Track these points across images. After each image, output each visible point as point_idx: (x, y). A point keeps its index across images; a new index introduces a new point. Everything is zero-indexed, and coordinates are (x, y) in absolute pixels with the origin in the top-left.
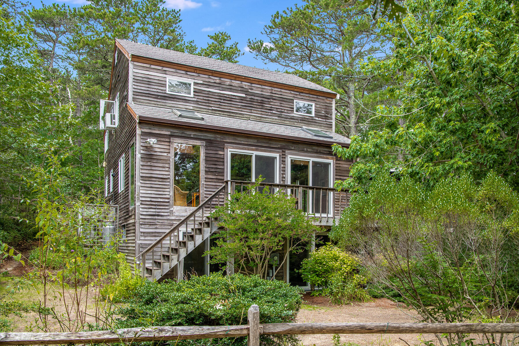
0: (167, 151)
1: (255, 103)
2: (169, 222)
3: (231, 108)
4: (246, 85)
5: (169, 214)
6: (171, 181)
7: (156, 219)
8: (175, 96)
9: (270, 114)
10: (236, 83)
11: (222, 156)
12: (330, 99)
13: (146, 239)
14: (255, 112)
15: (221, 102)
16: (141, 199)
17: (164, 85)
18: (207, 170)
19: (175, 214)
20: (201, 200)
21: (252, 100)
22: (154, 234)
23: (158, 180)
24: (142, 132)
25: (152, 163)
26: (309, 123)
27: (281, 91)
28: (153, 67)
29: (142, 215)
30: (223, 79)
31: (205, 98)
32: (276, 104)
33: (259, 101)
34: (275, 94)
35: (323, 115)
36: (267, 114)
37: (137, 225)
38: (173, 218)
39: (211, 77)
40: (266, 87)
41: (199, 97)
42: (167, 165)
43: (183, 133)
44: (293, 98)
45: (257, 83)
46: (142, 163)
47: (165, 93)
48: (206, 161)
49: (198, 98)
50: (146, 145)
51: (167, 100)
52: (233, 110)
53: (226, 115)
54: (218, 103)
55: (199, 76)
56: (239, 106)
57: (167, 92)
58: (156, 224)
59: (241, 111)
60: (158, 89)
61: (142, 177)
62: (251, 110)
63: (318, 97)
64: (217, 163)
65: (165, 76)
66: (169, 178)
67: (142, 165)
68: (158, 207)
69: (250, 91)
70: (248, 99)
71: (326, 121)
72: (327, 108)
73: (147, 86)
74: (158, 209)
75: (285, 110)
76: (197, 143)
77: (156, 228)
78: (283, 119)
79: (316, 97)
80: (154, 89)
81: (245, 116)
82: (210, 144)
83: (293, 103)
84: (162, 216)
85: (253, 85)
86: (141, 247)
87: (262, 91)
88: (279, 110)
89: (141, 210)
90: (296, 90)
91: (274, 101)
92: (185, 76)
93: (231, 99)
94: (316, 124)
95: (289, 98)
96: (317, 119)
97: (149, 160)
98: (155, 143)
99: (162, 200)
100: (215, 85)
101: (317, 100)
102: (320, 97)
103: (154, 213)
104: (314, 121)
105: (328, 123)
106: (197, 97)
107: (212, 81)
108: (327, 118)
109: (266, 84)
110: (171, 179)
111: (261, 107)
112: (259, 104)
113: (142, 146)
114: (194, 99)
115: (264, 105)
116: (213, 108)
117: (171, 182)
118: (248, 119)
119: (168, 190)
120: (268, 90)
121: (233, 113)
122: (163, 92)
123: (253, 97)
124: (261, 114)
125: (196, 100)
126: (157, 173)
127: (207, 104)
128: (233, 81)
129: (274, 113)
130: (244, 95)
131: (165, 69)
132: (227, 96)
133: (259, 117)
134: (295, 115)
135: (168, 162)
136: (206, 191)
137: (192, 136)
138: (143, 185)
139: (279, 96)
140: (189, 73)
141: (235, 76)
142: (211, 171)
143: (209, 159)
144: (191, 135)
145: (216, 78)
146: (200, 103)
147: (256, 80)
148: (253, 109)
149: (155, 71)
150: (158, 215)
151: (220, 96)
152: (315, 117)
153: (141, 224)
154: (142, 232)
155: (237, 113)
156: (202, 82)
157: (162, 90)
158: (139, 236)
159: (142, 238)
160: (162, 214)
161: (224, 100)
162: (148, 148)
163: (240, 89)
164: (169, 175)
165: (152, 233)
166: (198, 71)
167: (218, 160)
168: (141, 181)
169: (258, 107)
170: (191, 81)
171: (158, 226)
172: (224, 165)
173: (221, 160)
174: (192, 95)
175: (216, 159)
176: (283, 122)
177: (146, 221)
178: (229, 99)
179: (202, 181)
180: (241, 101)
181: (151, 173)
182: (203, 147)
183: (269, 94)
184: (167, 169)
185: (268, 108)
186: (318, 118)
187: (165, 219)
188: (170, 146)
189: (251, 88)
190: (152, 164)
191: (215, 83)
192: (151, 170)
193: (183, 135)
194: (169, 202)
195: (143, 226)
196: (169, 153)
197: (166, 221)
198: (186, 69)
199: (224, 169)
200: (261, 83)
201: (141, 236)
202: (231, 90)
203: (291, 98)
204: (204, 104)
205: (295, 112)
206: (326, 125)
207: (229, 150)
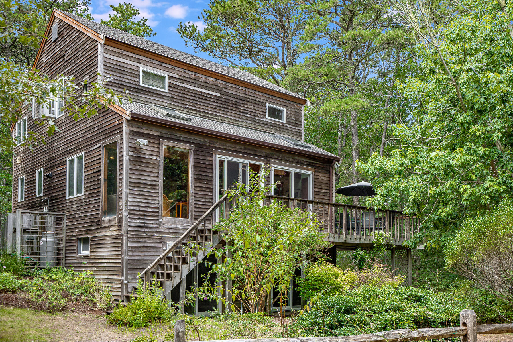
0: (156, 154)
1: (229, 104)
2: (158, 235)
3: (206, 108)
4: (220, 84)
5: (158, 225)
6: (161, 188)
7: (144, 231)
8: (149, 90)
9: (244, 117)
10: (211, 80)
11: (210, 163)
12: (300, 105)
13: (134, 254)
14: (230, 114)
15: (196, 101)
16: (129, 208)
17: (138, 76)
18: (196, 177)
19: (165, 226)
20: (190, 210)
21: (227, 101)
22: (142, 249)
23: (147, 186)
24: (131, 131)
25: (141, 167)
26: (280, 129)
27: (254, 93)
28: (125, 53)
29: (130, 226)
30: (198, 75)
31: (180, 95)
32: (250, 107)
33: (234, 103)
34: (249, 95)
35: (293, 121)
36: (241, 117)
37: (125, 238)
38: (162, 230)
39: (186, 71)
40: (240, 88)
41: (174, 93)
42: (156, 171)
43: (172, 135)
44: (265, 102)
45: (232, 82)
46: (130, 167)
47: (139, 85)
48: (196, 167)
49: (172, 94)
50: (135, 146)
51: (141, 93)
52: (208, 110)
53: (201, 115)
54: (194, 102)
55: (174, 69)
56: (214, 107)
57: (141, 84)
58: (145, 237)
59: (216, 112)
60: (131, 80)
61: (130, 182)
62: (226, 111)
63: (289, 102)
64: (206, 170)
65: (138, 65)
66: (158, 185)
67: (130, 169)
68: (146, 218)
69: (224, 90)
70: (223, 100)
71: (296, 129)
72: (297, 114)
73: (119, 75)
74: (147, 219)
75: (258, 113)
76: (187, 146)
77: (145, 242)
78: (256, 124)
79: (286, 101)
80: (127, 79)
81: (220, 118)
82: (199, 148)
83: (266, 107)
84: (151, 228)
85: (228, 84)
86: (129, 264)
87: (236, 91)
88: (252, 114)
89: (129, 220)
90: (268, 93)
91: (248, 103)
92: (160, 67)
93: (206, 98)
94: (286, 131)
95: (262, 101)
96: (288, 125)
97: (138, 163)
98: (146, 144)
99: (150, 210)
100: (190, 80)
101: (287, 105)
102: (291, 103)
103: (143, 225)
104: (285, 127)
105: (298, 131)
106: (172, 93)
107: (187, 76)
108: (297, 125)
109: (241, 84)
110: (161, 186)
111: (235, 109)
112: (234, 106)
113: (130, 147)
114: (168, 95)
115: (238, 107)
116: (188, 107)
117: (161, 190)
118: (223, 121)
119: (157, 198)
120: (242, 91)
121: (208, 113)
122: (136, 83)
123: (227, 97)
124: (235, 117)
125: (170, 95)
126: (147, 179)
127: (182, 102)
128: (209, 78)
129: (248, 117)
130: (219, 95)
131: (138, 57)
132: (202, 94)
133: (233, 120)
134: (267, 120)
135: (157, 166)
136: (195, 201)
137: (182, 139)
138: (131, 192)
139: (253, 98)
140: (163, 65)
141: (211, 72)
142: (200, 179)
143: (198, 165)
144: (180, 137)
145: (191, 73)
146: (175, 100)
147: (231, 79)
148: (228, 110)
149: (128, 58)
150: (147, 227)
151: (196, 94)
152: (286, 123)
153: (129, 237)
154: (129, 247)
155: (212, 114)
156: (177, 76)
157: (135, 81)
158: (127, 250)
159: (130, 253)
160: (151, 225)
161: (199, 98)
162: (135, 149)
163: (214, 87)
164: (158, 181)
165: (141, 247)
166: (173, 63)
167: (207, 166)
168: (129, 187)
169: (232, 108)
170: (166, 75)
171: (146, 240)
172: (212, 172)
173: (210, 167)
174: (166, 90)
175: (205, 166)
176: (256, 127)
177: (135, 233)
178: (204, 98)
179: (191, 190)
180: (216, 101)
181: (140, 179)
182: (192, 152)
183: (244, 95)
184: (156, 175)
185: (242, 110)
187: (154, 232)
188: (159, 148)
189: (225, 87)
190: (141, 168)
191: (190, 78)
192: (140, 175)
193: (173, 137)
194: (158, 212)
195: (131, 240)
196: (159, 156)
197: (155, 234)
198: (161, 60)
199: (212, 177)
200: (235, 83)
201: (129, 251)
202: (206, 87)
203: (264, 101)
204: (179, 101)
205: (267, 117)
206: (296, 133)
207: (218, 156)
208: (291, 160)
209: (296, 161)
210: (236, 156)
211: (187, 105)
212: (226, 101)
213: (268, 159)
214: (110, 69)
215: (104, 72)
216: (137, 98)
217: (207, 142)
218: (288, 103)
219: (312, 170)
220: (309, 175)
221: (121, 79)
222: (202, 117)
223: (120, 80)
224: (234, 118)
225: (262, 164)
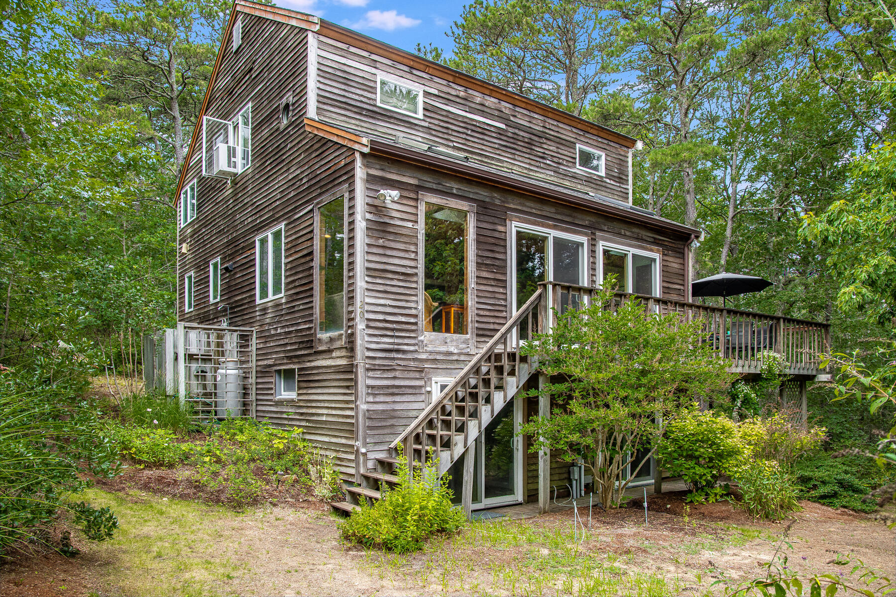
0: (412, 218)
1: (519, 143)
2: (416, 364)
3: (484, 148)
4: (506, 108)
5: (416, 348)
6: (420, 280)
7: (394, 359)
8: (392, 114)
9: (542, 165)
10: (491, 101)
11: (503, 235)
12: (625, 149)
13: (377, 400)
14: (520, 159)
15: (467, 135)
16: (367, 316)
17: (373, 90)
18: (480, 261)
19: (428, 349)
20: (470, 320)
21: (515, 136)
22: (391, 391)
23: (396, 277)
24: (368, 175)
25: (387, 242)
26: (598, 187)
27: (558, 126)
28: (352, 49)
29: (368, 349)
30: (470, 92)
31: (442, 124)
32: (551, 148)
33: (526, 140)
34: (549, 129)
35: (616, 174)
36: (538, 164)
37: (361, 371)
38: (424, 356)
39: (451, 84)
40: (536, 116)
41: (432, 121)
42: (413, 248)
43: (439, 184)
44: (574, 140)
45: (523, 105)
46: (367, 241)
47: (375, 106)
48: (478, 242)
49: (430, 123)
50: (377, 202)
51: (378, 119)
52: (486, 151)
53: (475, 159)
54: (464, 136)
55: (431, 80)
56: (496, 146)
57: (379, 104)
58: (394, 370)
59: (499, 155)
60: (362, 96)
61: (368, 269)
62: (514, 154)
63: (610, 143)
64: (495, 248)
65: (374, 71)
66: (416, 274)
67: (368, 245)
68: (397, 334)
69: (512, 118)
70: (510, 135)
71: (620, 187)
72: (622, 163)
73: (343, 87)
74: (398, 337)
75: (563, 160)
76: (463, 205)
77: (395, 378)
78: (561, 176)
79: (606, 142)
80: (356, 95)
81: (505, 165)
82: (484, 210)
83: (575, 149)
84: (404, 352)
85: (517, 109)
86: (369, 418)
87: (530, 122)
88: (555, 160)
89: (367, 338)
90: (579, 126)
91: (549, 143)
92: (409, 76)
93: (483, 131)
94: (606, 190)
95: (569, 139)
96: (608, 181)
97: (382, 235)
98: (396, 199)
99: (403, 319)
100: (458, 100)
101: (607, 148)
102: (612, 144)
103: (391, 347)
104: (604, 184)
105: (623, 190)
106: (428, 120)
107: (453, 92)
108: (621, 181)
109: (537, 110)
110: (421, 277)
111: (528, 151)
112: (526, 145)
113: (368, 204)
114: (423, 124)
115: (533, 147)
116: (455, 144)
117: (420, 283)
118: (510, 171)
119: (414, 298)
120: (539, 121)
121: (486, 157)
122: (371, 102)
123: (517, 131)
124: (530, 164)
125: (426, 124)
126: (397, 262)
127: (446, 136)
128: (487, 98)
129: (548, 165)
130: (503, 126)
131: (374, 57)
132: (478, 124)
133: (526, 168)
134: (578, 172)
135: (414, 240)
136: (478, 303)
137: (455, 191)
138: (371, 287)
139: (556, 134)
140: (415, 72)
141: (491, 88)
142: (486, 264)
143: (482, 239)
144: (452, 188)
145: (459, 88)
146: (434, 133)
147: (523, 100)
148: (518, 153)
149: (357, 59)
150: (398, 351)
151: (468, 123)
152: (606, 178)
153: (368, 370)
154: (368, 387)
155: (493, 158)
156: (436, 92)
157: (369, 99)
158: (364, 393)
159: (371, 399)
160: (405, 348)
161: (473, 131)
162: (377, 209)
163: (496, 113)
164: (416, 268)
165: (388, 387)
166: (431, 70)
167: (496, 242)
168: (367, 278)
169: (524, 150)
170: (418, 89)
171: (398, 374)
172: (505, 253)
173: (502, 243)
174: (420, 116)
175: (493, 241)
176: (561, 181)
177: (377, 362)
178: (480, 130)
179: (471, 282)
180: (499, 136)
181: (385, 263)
182: (473, 215)
183: (541, 129)
184: (413, 256)
185: (539, 154)
186: (610, 179)
187: (409, 359)
188: (417, 207)
189: (513, 114)
190: (388, 244)
191: (457, 96)
192: (385, 255)
193: (440, 187)
194: (416, 324)
195: (371, 374)
196: (416, 222)
197: (412, 364)
198: (412, 63)
199: (505, 261)
200: (529, 107)
201: (368, 394)
202: (482, 113)
203: (572, 140)
204: (440, 135)
205: (578, 166)
206: (620, 194)
207: (514, 223)
208: (628, 233)
209: (635, 236)
210: (543, 225)
211: (453, 141)
212: (515, 138)
213: (593, 231)
214: (327, 76)
215: (318, 81)
216: (372, 127)
217: (497, 199)
218: (608, 145)
219: (658, 251)
220: (655, 260)
221: (346, 94)
222: (476, 162)
223: (344, 96)
224: (527, 166)
225: (583, 239)
